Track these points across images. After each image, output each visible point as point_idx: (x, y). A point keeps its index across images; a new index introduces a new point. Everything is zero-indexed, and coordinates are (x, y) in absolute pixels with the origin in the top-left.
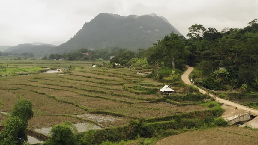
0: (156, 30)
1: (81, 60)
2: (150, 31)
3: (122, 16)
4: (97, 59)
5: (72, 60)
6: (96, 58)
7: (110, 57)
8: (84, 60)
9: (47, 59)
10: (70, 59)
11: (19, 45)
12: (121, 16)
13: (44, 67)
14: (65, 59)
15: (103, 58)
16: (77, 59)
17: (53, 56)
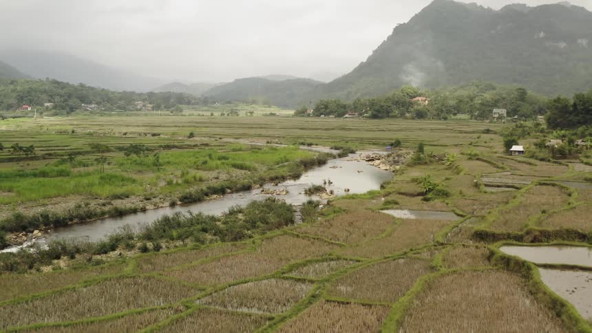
0: (579, 41)
1: (406, 118)
2: (562, 45)
3: (488, 8)
4: (453, 117)
5: (381, 118)
6: (449, 112)
7: (491, 111)
8: (413, 118)
9: (309, 115)
10: (374, 117)
11: (237, 81)
12: (486, 7)
13: (309, 141)
14: (361, 115)
15: (471, 112)
16: (393, 117)
17: (326, 107)
